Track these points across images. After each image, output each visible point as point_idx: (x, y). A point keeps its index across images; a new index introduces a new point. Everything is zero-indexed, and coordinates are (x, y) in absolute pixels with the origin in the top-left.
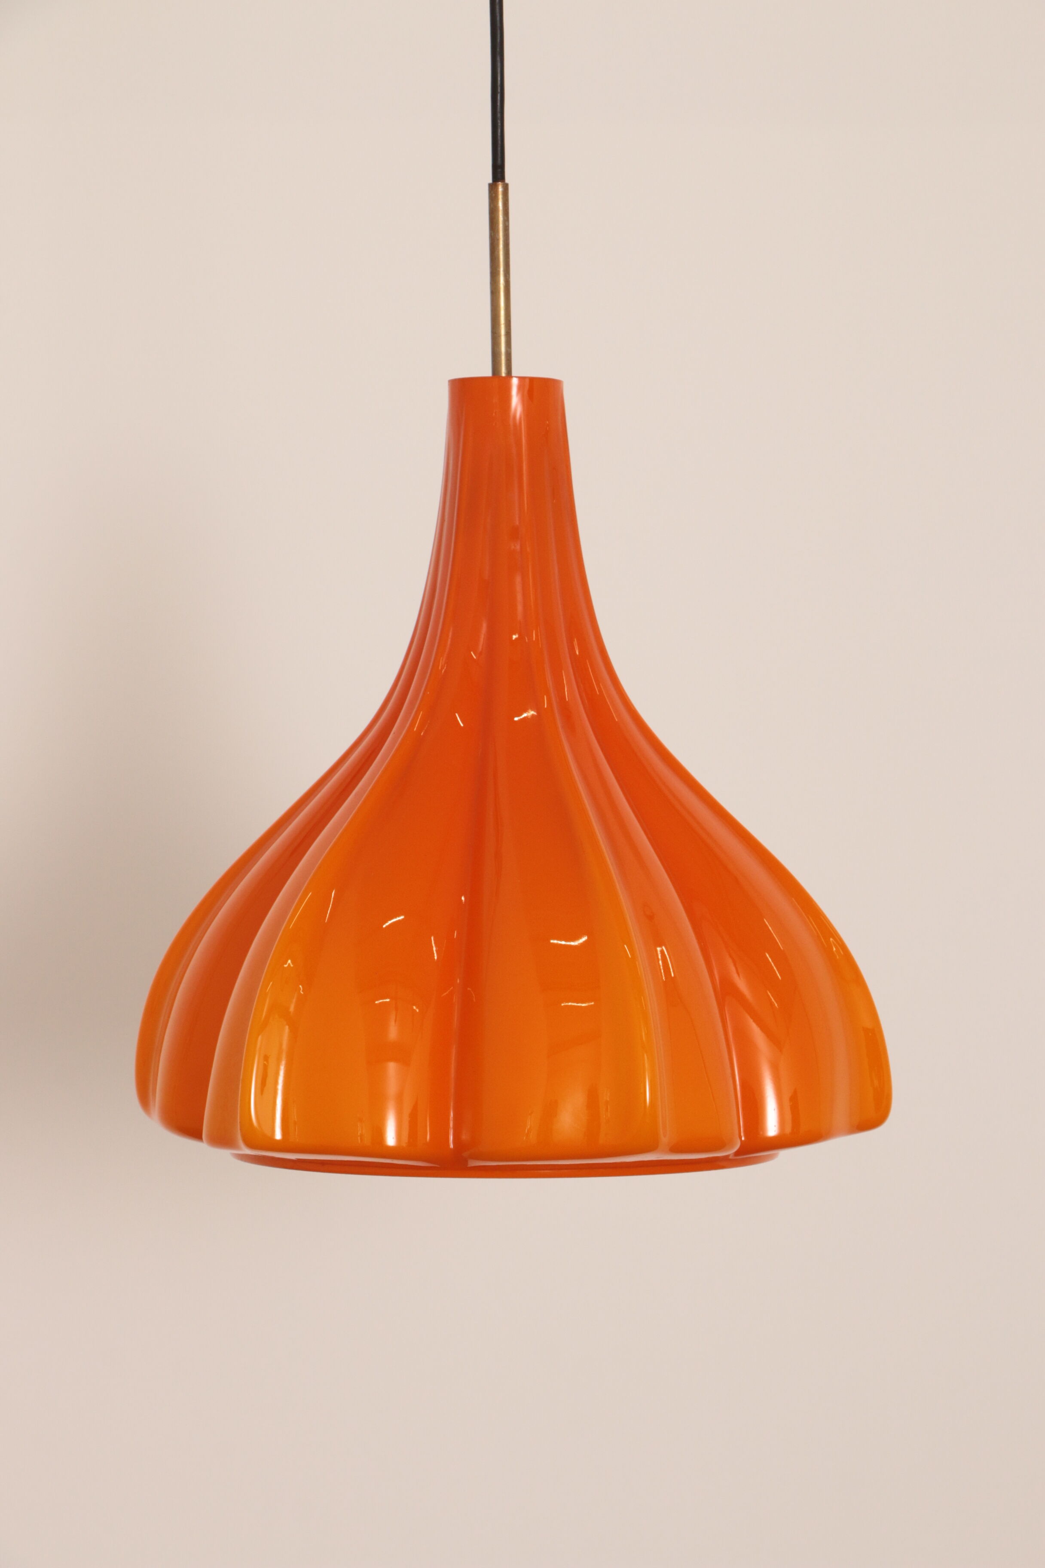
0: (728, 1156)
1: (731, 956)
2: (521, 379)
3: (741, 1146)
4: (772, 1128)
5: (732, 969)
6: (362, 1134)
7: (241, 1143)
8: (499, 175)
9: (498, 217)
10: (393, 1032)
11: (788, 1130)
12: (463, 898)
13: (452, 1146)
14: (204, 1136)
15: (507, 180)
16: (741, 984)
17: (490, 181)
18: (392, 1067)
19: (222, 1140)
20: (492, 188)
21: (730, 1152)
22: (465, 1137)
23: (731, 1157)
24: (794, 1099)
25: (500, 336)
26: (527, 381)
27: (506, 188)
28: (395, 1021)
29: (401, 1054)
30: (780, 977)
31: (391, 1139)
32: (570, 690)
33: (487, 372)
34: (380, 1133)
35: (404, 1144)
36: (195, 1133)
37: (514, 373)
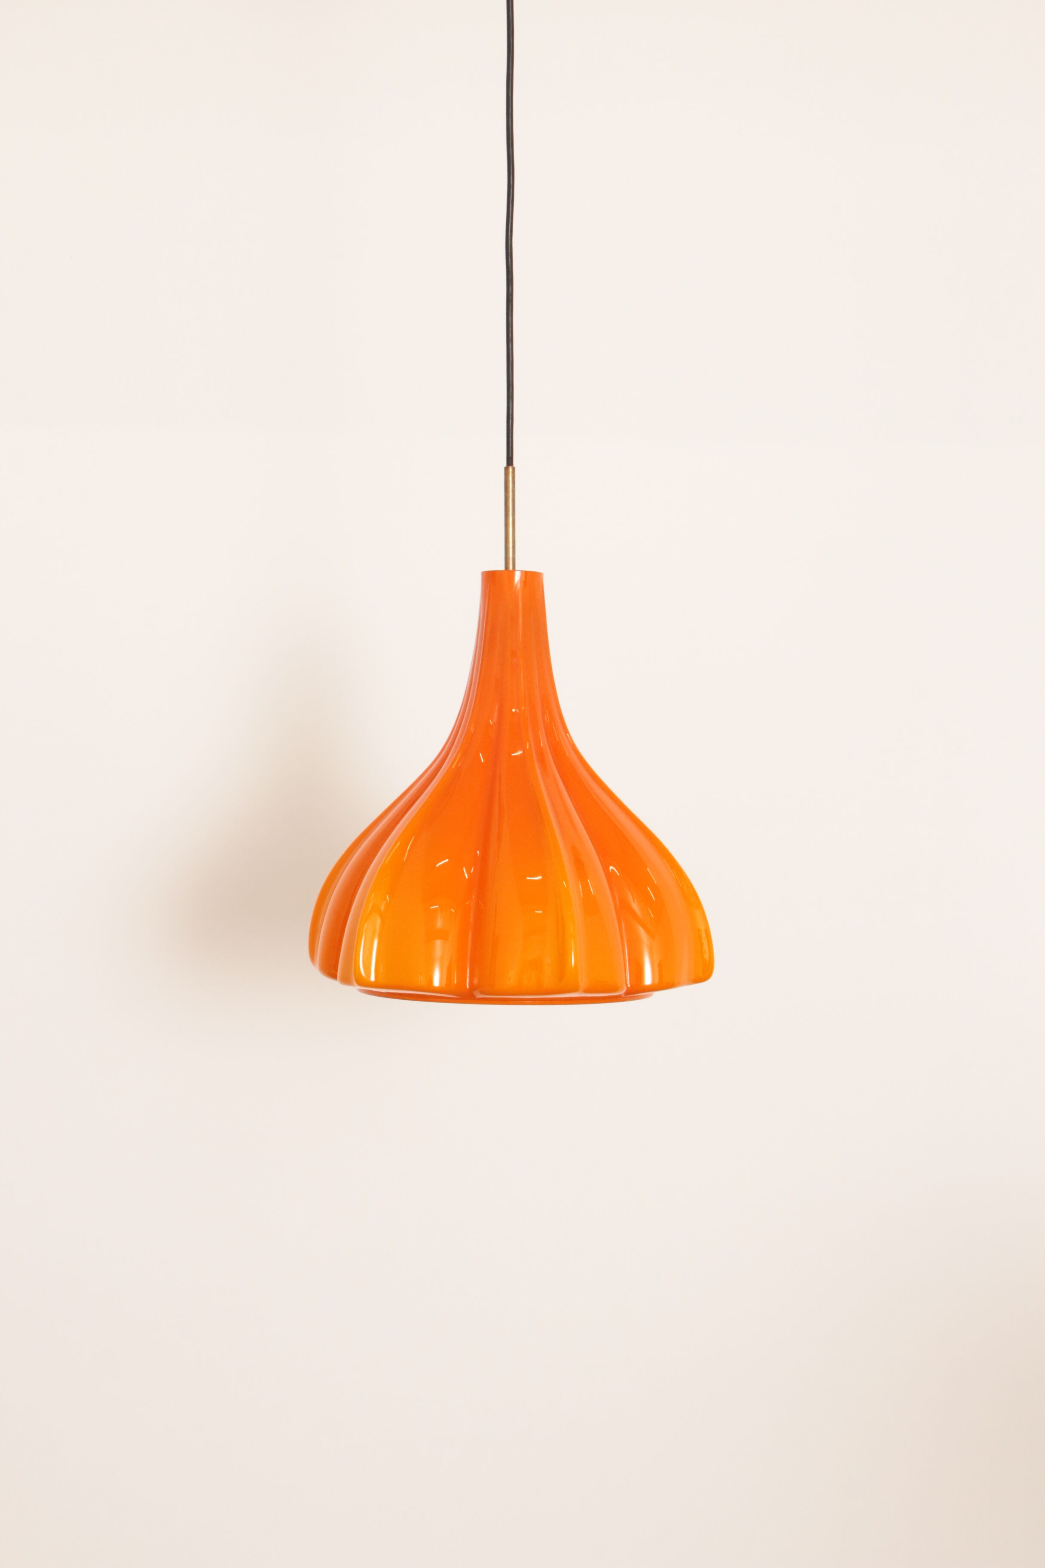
0: (621, 995)
1: (630, 891)
2: (522, 572)
3: (627, 991)
4: (648, 980)
5: (631, 899)
6: (421, 981)
7: (355, 983)
8: (510, 463)
9: (509, 485)
10: (439, 924)
11: (657, 981)
12: (478, 852)
13: (468, 987)
14: (338, 978)
15: (514, 466)
16: (635, 907)
17: (505, 465)
18: (438, 943)
19: (346, 981)
20: (506, 469)
21: (622, 992)
22: (476, 982)
23: (623, 996)
24: (660, 966)
25: (509, 548)
26: (524, 573)
27: (514, 469)
28: (441, 918)
29: (442, 935)
30: (654, 899)
31: (436, 982)
32: (544, 743)
33: (502, 568)
34: (431, 981)
35: (444, 985)
36: (333, 976)
37: (517, 568)
